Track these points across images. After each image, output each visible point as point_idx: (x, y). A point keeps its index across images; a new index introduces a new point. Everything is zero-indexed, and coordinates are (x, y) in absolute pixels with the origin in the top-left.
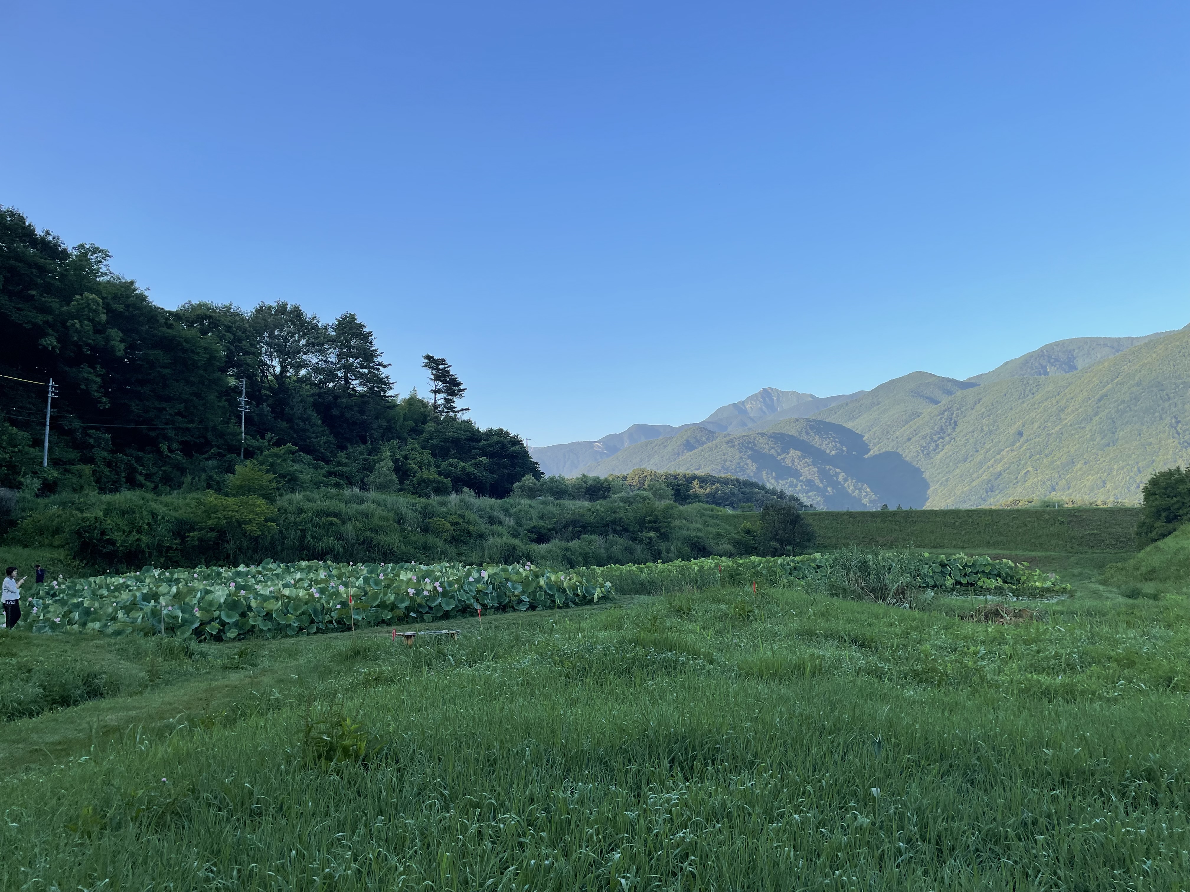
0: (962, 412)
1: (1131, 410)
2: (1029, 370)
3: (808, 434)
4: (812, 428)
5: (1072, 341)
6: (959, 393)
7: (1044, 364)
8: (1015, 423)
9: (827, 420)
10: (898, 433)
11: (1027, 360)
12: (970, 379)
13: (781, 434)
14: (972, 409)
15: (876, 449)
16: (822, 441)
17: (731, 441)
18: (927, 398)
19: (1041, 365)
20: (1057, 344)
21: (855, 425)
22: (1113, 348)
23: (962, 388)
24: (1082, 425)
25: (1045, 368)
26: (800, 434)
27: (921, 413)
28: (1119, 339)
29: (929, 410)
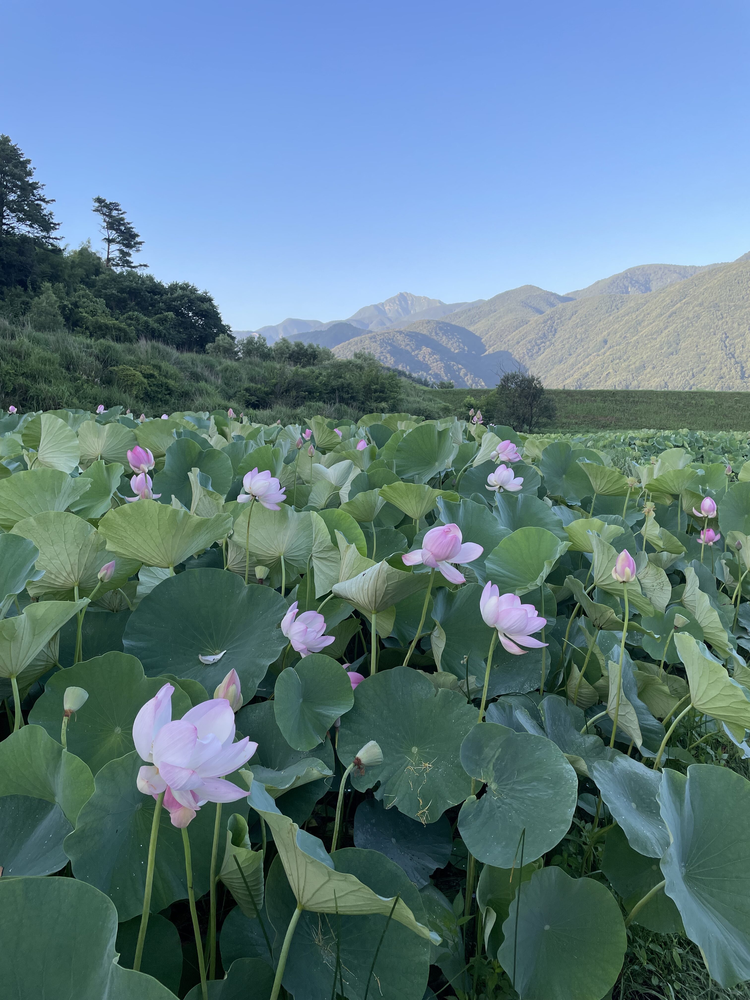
0: (561, 321)
1: (693, 326)
2: (614, 290)
3: (437, 334)
4: (441, 329)
5: (650, 266)
6: (560, 305)
7: (627, 285)
8: (602, 333)
9: (453, 323)
10: (509, 337)
11: (615, 281)
12: (568, 294)
13: (415, 333)
14: (570, 319)
15: (491, 350)
16: (449, 341)
17: (374, 337)
18: (534, 308)
19: (625, 286)
20: (638, 268)
21: (476, 329)
22: (680, 274)
23: (562, 302)
24: (654, 336)
25: (627, 288)
26: (431, 333)
27: (529, 321)
28: (686, 267)
29: (535, 318)
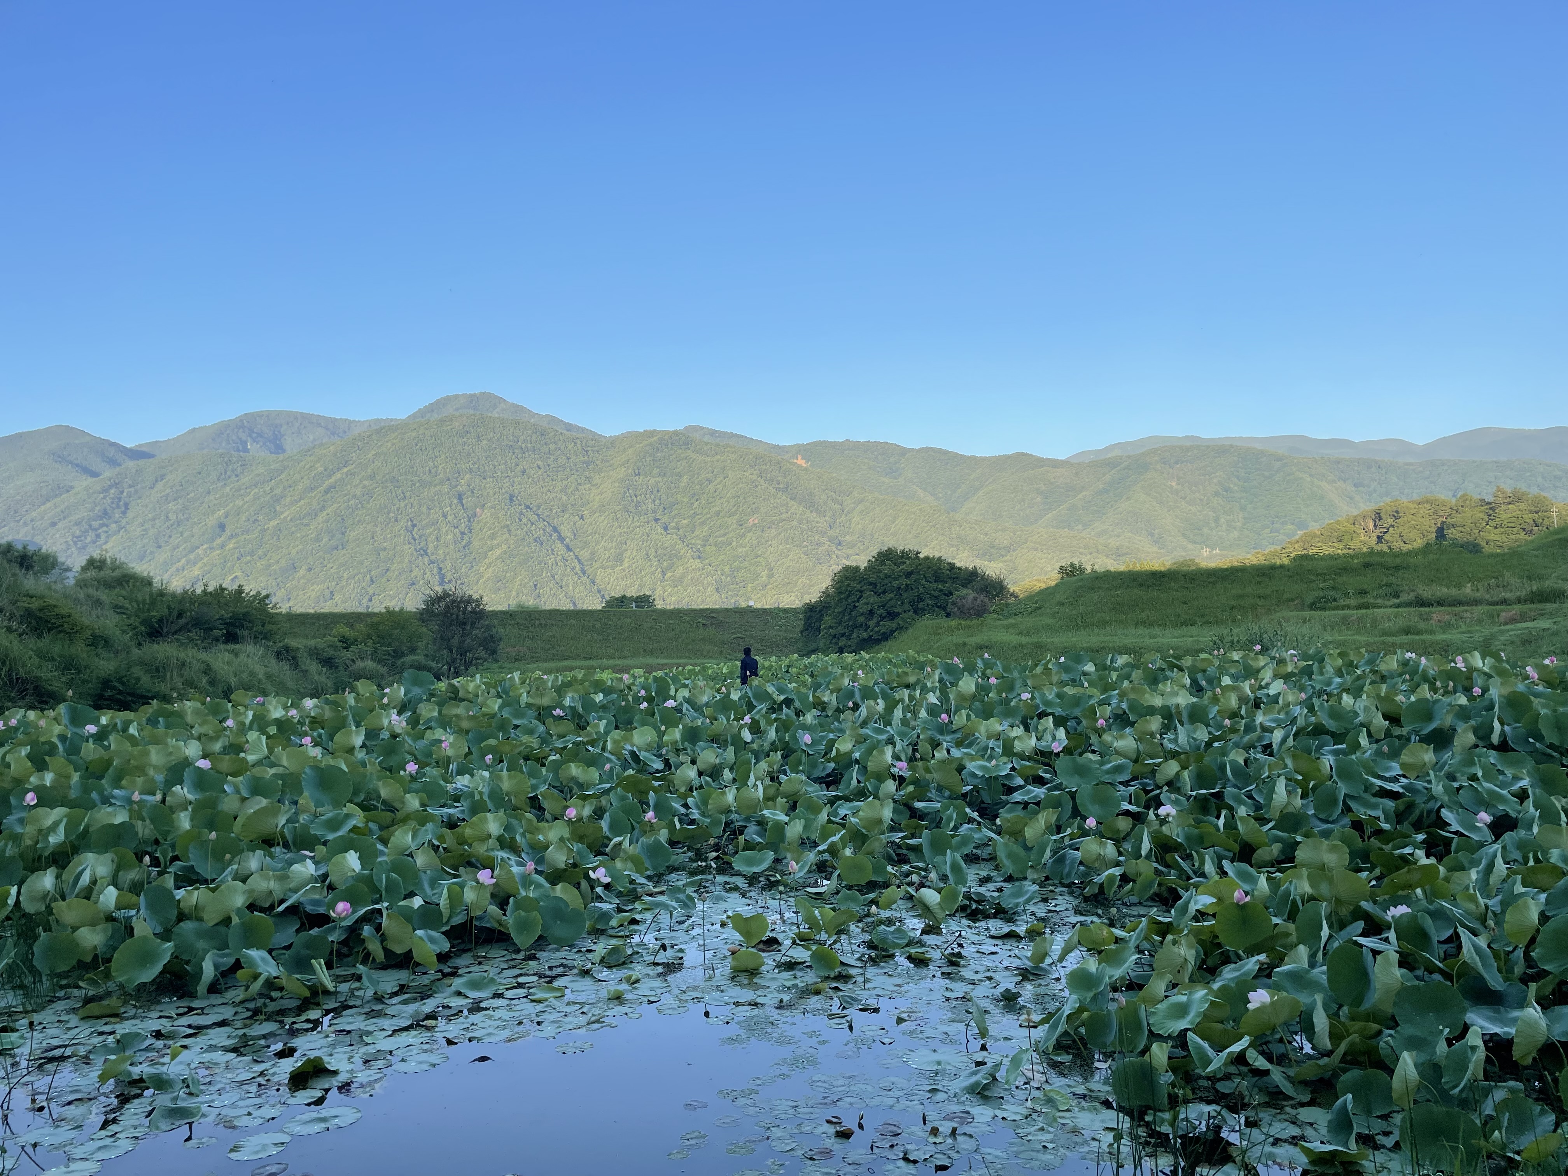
0: (136, 491)
1: (363, 507)
2: (224, 444)
5: (279, 413)
6: (131, 464)
7: (244, 438)
8: (214, 513)
10: (34, 514)
11: (222, 431)
14: (152, 488)
19: (241, 439)
20: (260, 415)
23: (132, 458)
24: (305, 521)
25: (244, 443)
29: (85, 484)
